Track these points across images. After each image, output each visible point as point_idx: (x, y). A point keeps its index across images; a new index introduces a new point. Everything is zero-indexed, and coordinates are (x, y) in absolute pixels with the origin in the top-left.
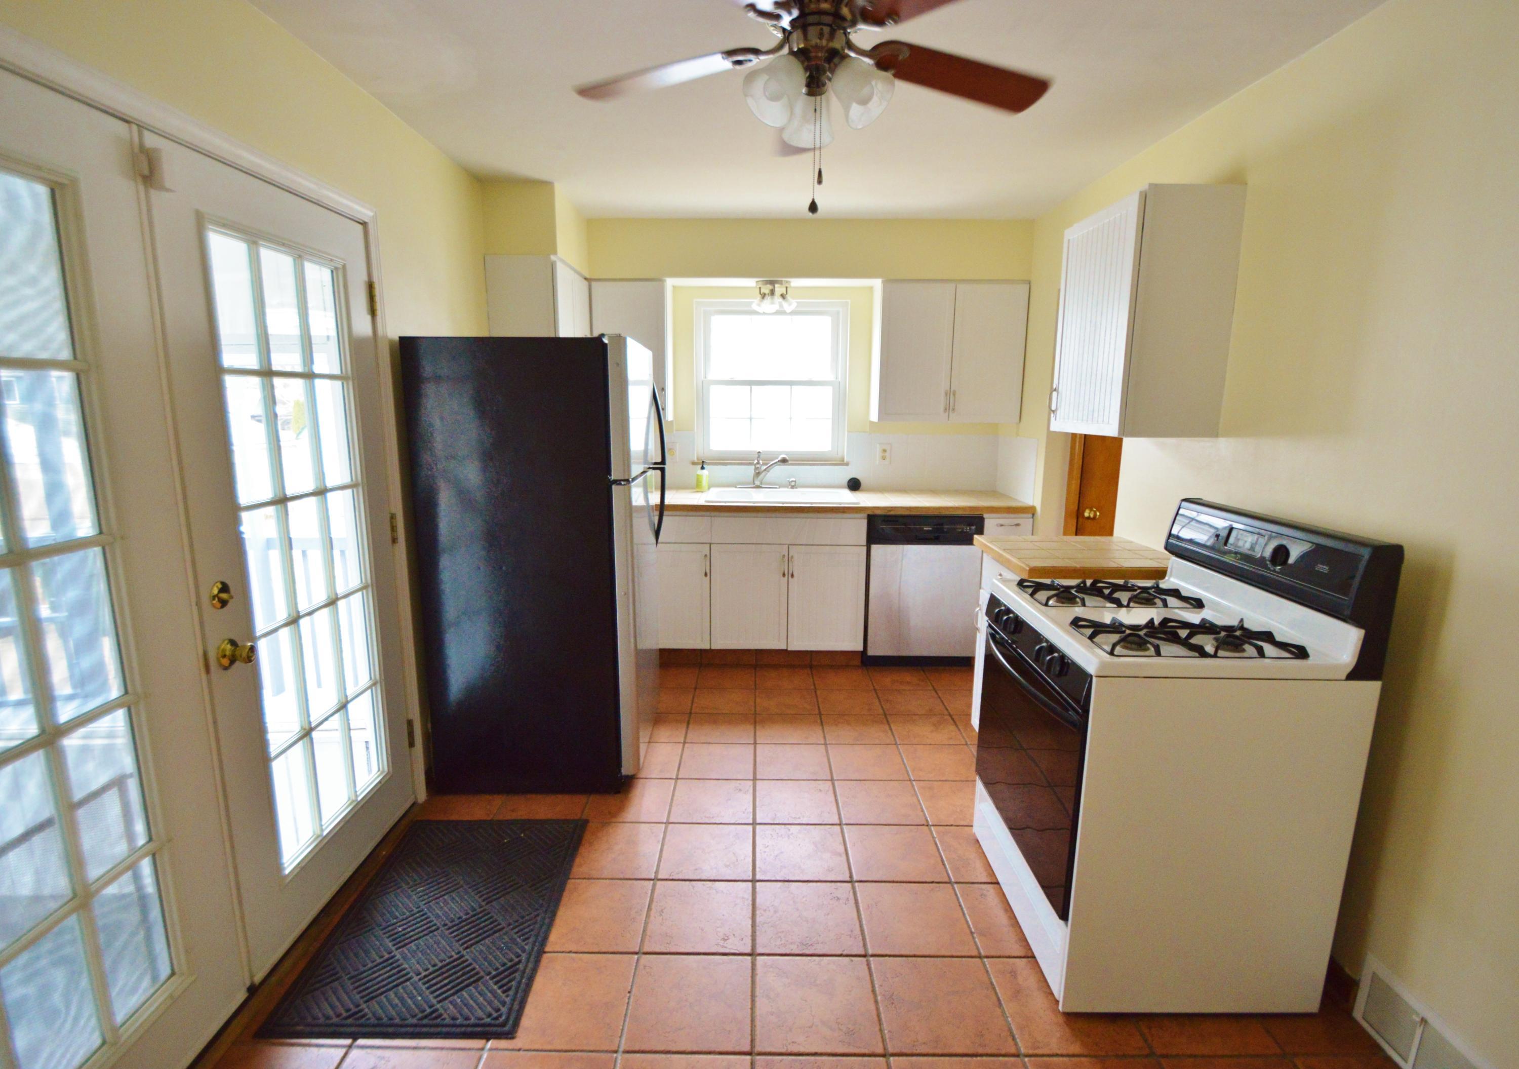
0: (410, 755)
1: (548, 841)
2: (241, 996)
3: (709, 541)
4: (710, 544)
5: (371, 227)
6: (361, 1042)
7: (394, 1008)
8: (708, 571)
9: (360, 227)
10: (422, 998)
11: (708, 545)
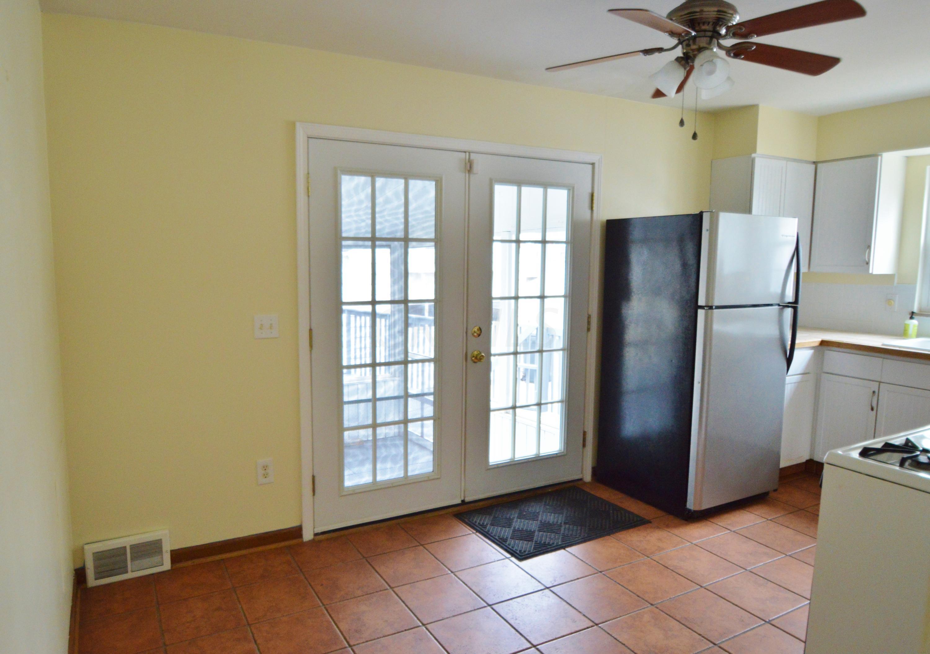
0: (583, 452)
1: (623, 518)
2: (458, 501)
3: (879, 379)
4: (880, 382)
5: (596, 166)
6: (478, 534)
7: (492, 530)
8: (875, 405)
9: (590, 166)
10: (507, 535)
11: (878, 383)
